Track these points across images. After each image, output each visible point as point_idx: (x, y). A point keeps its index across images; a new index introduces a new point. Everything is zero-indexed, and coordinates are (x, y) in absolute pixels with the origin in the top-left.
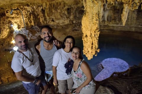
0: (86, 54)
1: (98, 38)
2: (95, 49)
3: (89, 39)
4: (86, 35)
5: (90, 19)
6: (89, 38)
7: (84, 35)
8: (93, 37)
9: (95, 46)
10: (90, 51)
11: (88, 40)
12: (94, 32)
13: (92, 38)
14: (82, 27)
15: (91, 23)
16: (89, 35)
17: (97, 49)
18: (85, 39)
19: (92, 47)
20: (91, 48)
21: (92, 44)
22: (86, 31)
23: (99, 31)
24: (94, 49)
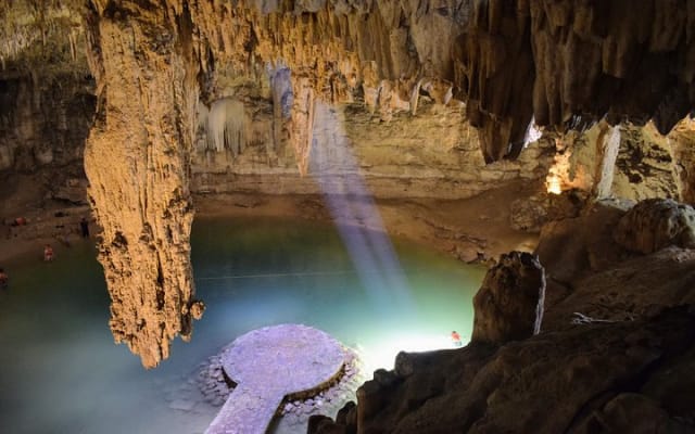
0: (131, 337)
1: (186, 247)
2: (179, 308)
3: (140, 258)
4: (118, 234)
5: (132, 145)
6: (140, 252)
7: (109, 236)
8: (160, 242)
9: (174, 290)
10: (153, 321)
11: (134, 262)
12: (159, 213)
13: (153, 248)
14: (93, 192)
15: (141, 166)
16: (132, 230)
17: (189, 307)
18: (116, 256)
19: (160, 296)
20: (155, 304)
21: (160, 280)
22: (112, 209)
23: (187, 209)
24: (173, 303)
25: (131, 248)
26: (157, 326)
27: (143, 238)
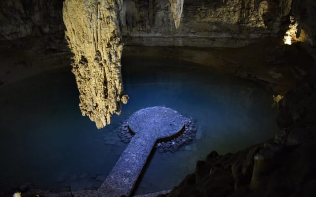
0: (91, 112)
1: (119, 64)
2: (116, 98)
3: (94, 70)
4: (83, 57)
5: (89, 4)
6: (95, 67)
7: (78, 58)
8: (105, 62)
9: (113, 88)
10: (102, 104)
11: (92, 72)
12: (105, 45)
13: (101, 65)
14: (68, 33)
15: (94, 16)
16: (90, 54)
17: (121, 97)
18: (82, 70)
19: (106, 91)
20: (103, 96)
21: (105, 83)
22: (78, 42)
23: (120, 43)
24: (112, 95)
25: (90, 65)
26: (104, 107)
27: (96, 59)
